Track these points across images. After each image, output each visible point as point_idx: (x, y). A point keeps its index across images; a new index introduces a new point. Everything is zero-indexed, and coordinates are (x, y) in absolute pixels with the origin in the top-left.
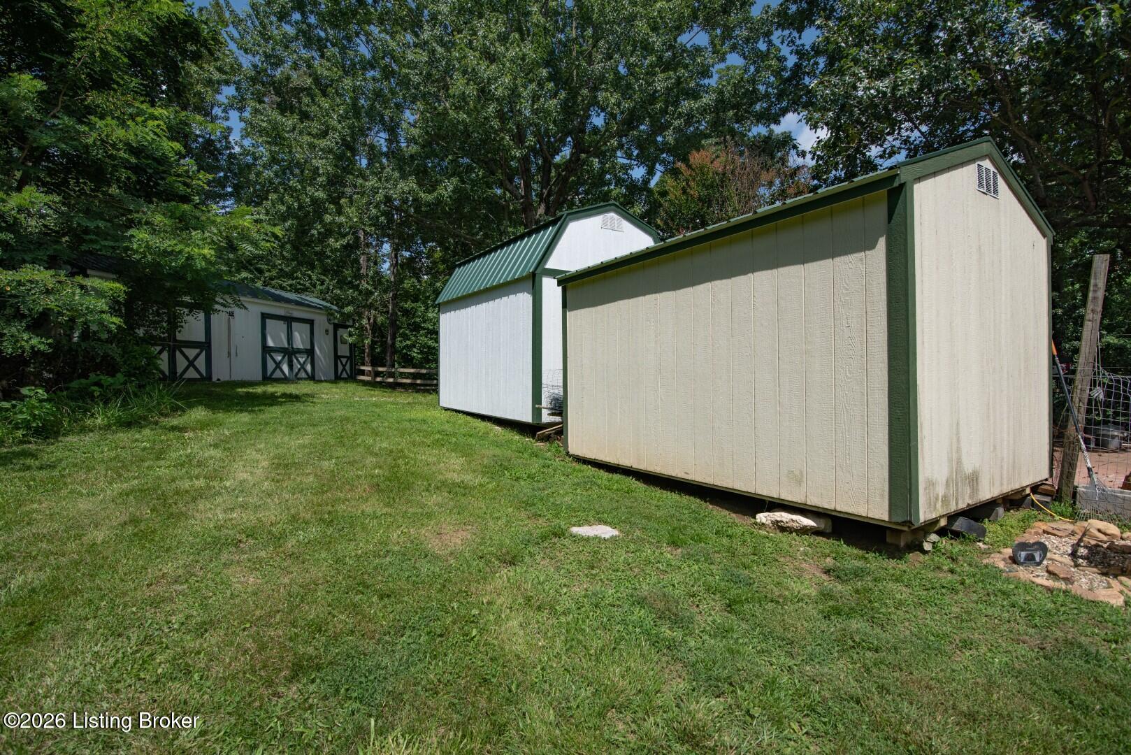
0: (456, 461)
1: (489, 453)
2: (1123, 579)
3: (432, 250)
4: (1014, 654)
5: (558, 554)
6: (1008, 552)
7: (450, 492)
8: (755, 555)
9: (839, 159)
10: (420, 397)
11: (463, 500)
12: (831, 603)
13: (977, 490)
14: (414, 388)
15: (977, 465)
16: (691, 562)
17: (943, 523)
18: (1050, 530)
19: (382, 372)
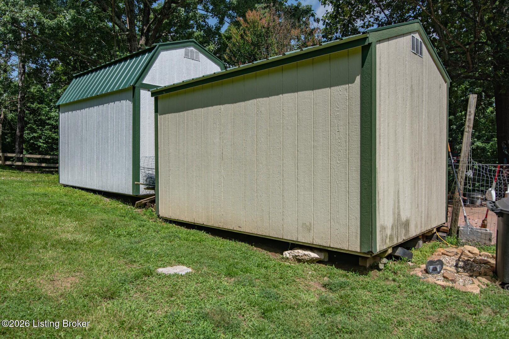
0: (70, 225)
1: (98, 217)
2: (480, 278)
3: (55, 64)
4: (425, 327)
5: (147, 288)
6: (424, 266)
7: (63, 248)
8: (281, 278)
9: (339, 26)
10: (44, 177)
11: (74, 253)
12: (325, 306)
13: (408, 231)
14: (40, 170)
15: (409, 216)
16: (240, 287)
17: (390, 251)
18: (445, 253)
19: (12, 157)
